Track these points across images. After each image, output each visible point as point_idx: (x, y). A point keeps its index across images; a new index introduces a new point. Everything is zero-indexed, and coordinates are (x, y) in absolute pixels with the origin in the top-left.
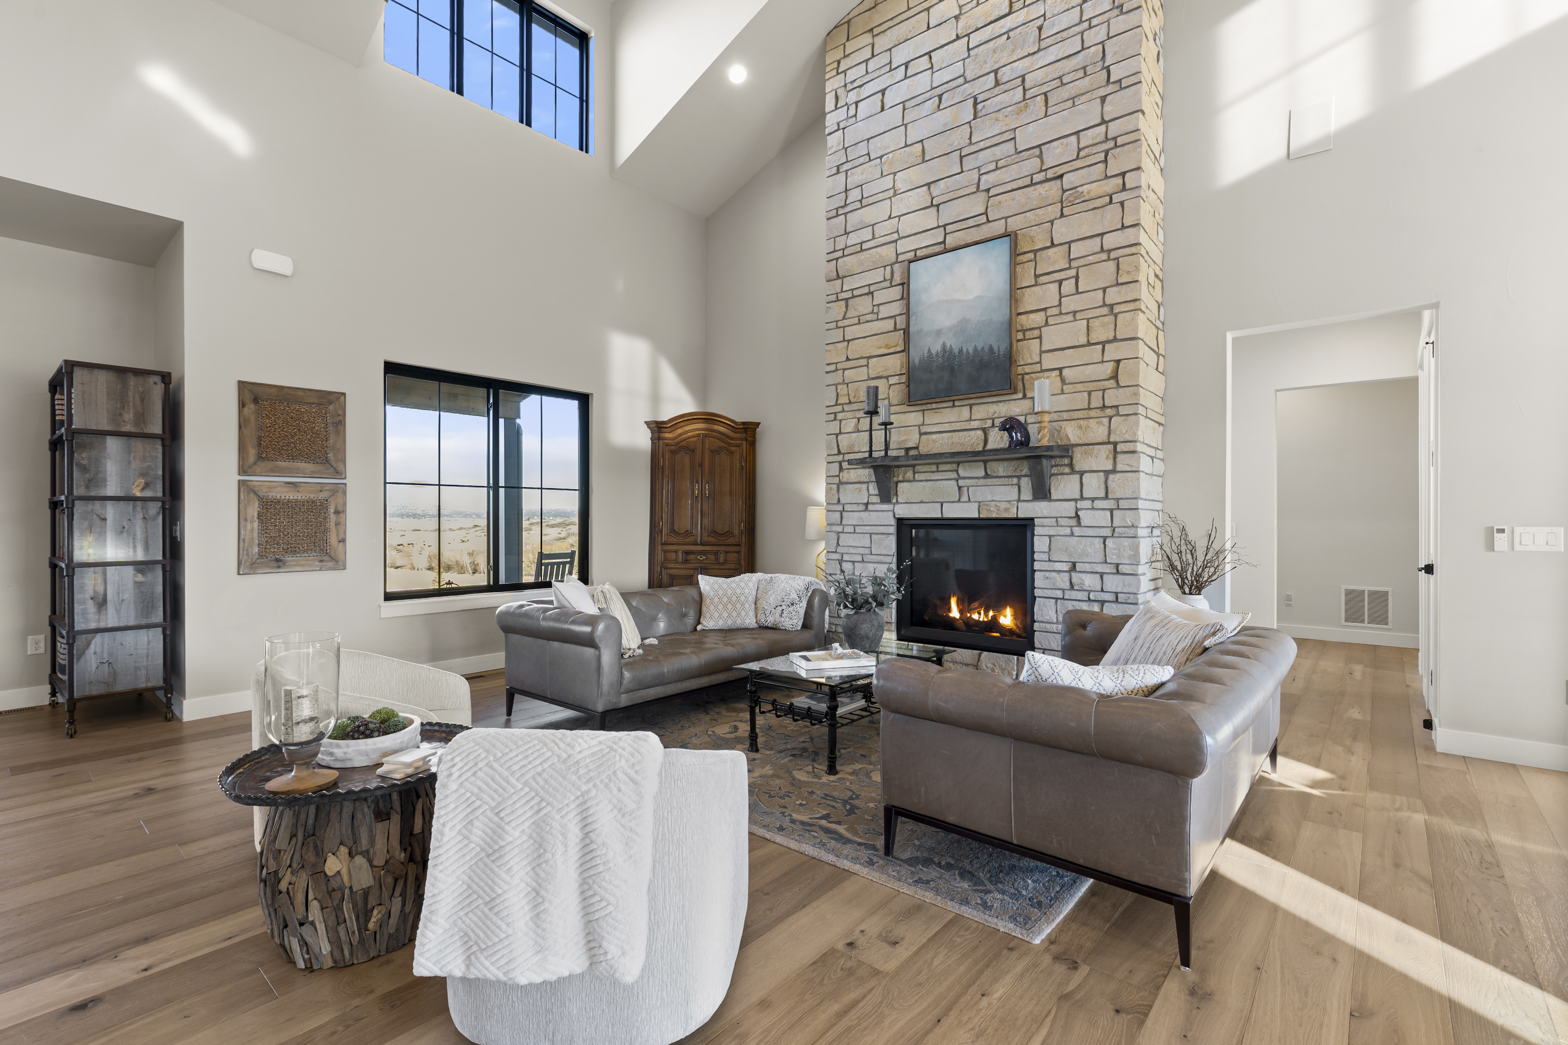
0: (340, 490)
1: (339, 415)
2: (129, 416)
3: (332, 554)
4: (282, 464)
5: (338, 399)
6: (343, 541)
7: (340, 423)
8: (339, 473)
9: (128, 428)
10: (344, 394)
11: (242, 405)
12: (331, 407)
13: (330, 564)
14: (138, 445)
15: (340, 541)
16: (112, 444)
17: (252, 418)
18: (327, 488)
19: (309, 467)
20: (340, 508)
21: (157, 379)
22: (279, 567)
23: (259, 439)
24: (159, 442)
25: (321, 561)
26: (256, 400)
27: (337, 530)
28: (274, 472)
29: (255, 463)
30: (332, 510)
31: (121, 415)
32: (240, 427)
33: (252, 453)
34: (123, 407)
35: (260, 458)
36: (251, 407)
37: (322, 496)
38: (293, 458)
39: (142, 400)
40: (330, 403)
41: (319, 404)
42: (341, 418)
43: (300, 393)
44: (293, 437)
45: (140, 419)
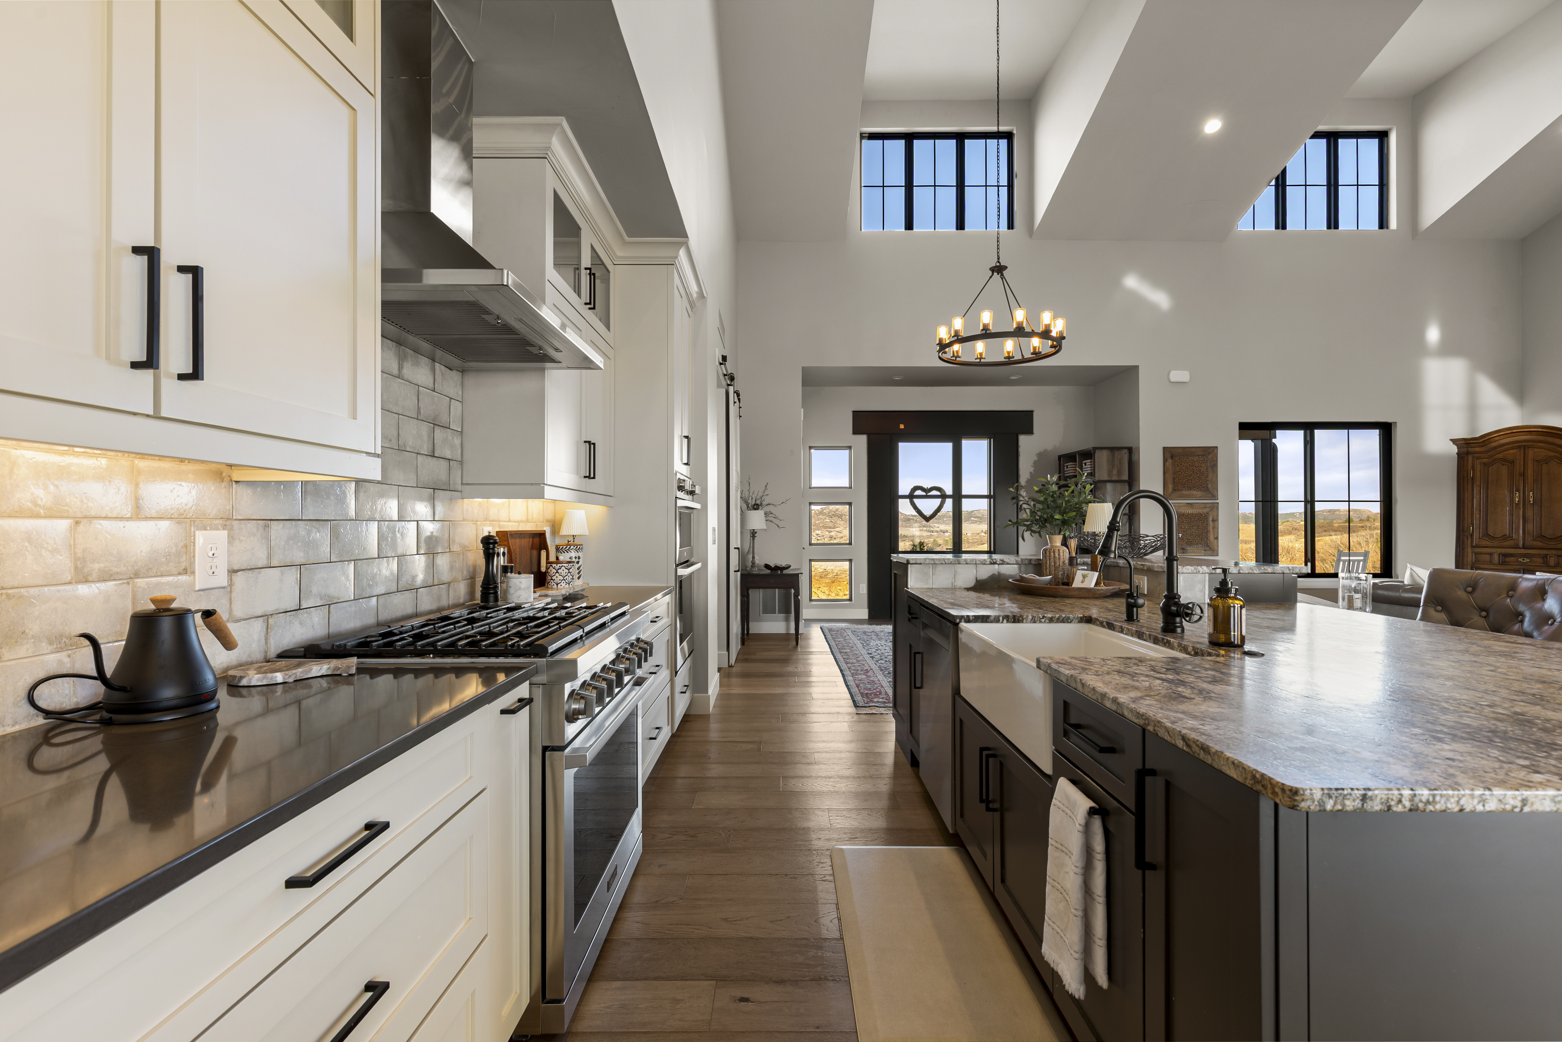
0: (1215, 507)
1: (1214, 461)
2: (1115, 472)
3: (1211, 546)
4: (1184, 492)
5: (1213, 451)
6: (1217, 538)
7: (1215, 465)
8: (1214, 496)
9: (1114, 478)
10: (1217, 447)
11: (1165, 460)
12: (1210, 456)
13: (1210, 552)
14: (1119, 486)
15: (1215, 539)
16: (1109, 486)
17: (1170, 467)
18: (1208, 506)
19: (1199, 493)
20: (1215, 518)
21: (1126, 451)
22: (1183, 553)
23: (1174, 479)
24: (1127, 484)
25: (1205, 550)
26: (1172, 457)
27: (1214, 532)
28: (1181, 497)
29: (1172, 493)
30: (1211, 520)
31: (1112, 471)
32: (1164, 473)
33: (1170, 487)
34: (1113, 467)
35: (1174, 490)
36: (1170, 461)
37: (1205, 511)
38: (1190, 489)
39: (1120, 463)
40: (1209, 454)
41: (1203, 455)
42: (1215, 462)
43: (1194, 450)
44: (1190, 476)
45: (1120, 473)
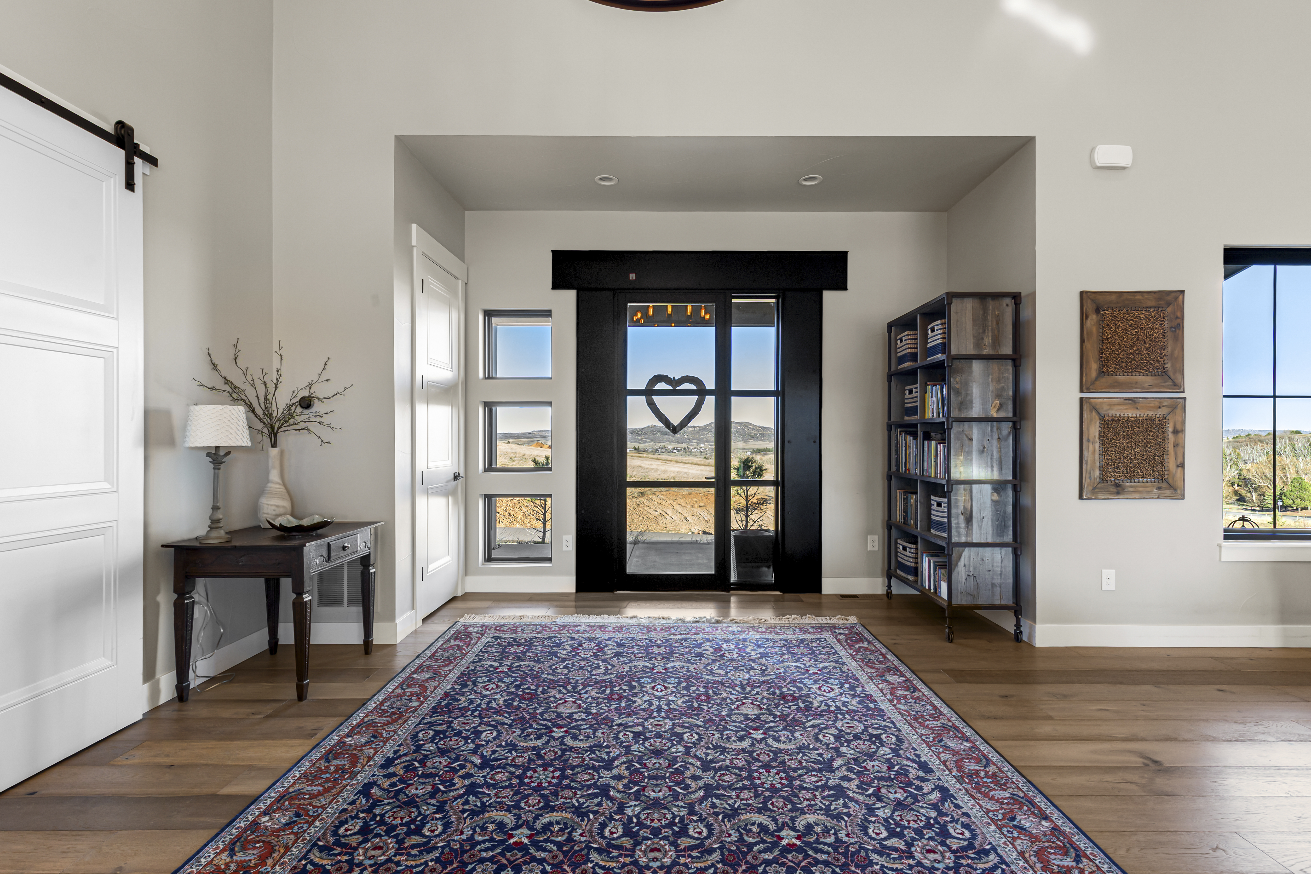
0: (1179, 406)
1: (1177, 318)
2: (988, 340)
3: (1170, 481)
4: (1121, 378)
5: (1176, 298)
6: (1182, 465)
7: (1178, 327)
8: (1178, 386)
9: (987, 351)
10: (1183, 292)
11: (1084, 317)
12: (1169, 310)
13: (1168, 492)
14: (994, 366)
15: (1178, 466)
16: (977, 367)
17: (1094, 330)
18: (1165, 404)
19: (1147, 380)
20: (1179, 427)
21: (1008, 300)
22: (1118, 493)
23: (1101, 352)
24: (1010, 363)
25: (1159, 488)
26: (1097, 311)
27: (1176, 454)
28: (1114, 387)
29: (1097, 379)
30: (1170, 430)
31: (982, 339)
32: (1082, 341)
33: (1094, 367)
34: (984, 332)
35: (1101, 373)
36: (1093, 317)
37: (1160, 412)
38: (1132, 371)
39: (998, 324)
40: (1169, 304)
41: (1156, 308)
42: (1179, 321)
43: (1139, 297)
44: (1132, 347)
45: (996, 341)
